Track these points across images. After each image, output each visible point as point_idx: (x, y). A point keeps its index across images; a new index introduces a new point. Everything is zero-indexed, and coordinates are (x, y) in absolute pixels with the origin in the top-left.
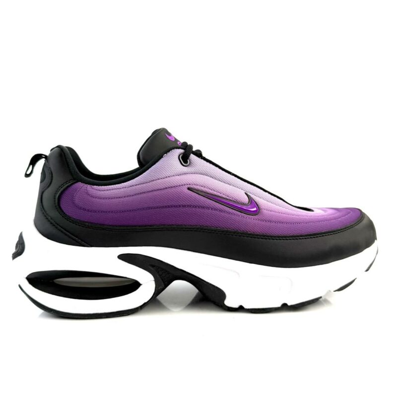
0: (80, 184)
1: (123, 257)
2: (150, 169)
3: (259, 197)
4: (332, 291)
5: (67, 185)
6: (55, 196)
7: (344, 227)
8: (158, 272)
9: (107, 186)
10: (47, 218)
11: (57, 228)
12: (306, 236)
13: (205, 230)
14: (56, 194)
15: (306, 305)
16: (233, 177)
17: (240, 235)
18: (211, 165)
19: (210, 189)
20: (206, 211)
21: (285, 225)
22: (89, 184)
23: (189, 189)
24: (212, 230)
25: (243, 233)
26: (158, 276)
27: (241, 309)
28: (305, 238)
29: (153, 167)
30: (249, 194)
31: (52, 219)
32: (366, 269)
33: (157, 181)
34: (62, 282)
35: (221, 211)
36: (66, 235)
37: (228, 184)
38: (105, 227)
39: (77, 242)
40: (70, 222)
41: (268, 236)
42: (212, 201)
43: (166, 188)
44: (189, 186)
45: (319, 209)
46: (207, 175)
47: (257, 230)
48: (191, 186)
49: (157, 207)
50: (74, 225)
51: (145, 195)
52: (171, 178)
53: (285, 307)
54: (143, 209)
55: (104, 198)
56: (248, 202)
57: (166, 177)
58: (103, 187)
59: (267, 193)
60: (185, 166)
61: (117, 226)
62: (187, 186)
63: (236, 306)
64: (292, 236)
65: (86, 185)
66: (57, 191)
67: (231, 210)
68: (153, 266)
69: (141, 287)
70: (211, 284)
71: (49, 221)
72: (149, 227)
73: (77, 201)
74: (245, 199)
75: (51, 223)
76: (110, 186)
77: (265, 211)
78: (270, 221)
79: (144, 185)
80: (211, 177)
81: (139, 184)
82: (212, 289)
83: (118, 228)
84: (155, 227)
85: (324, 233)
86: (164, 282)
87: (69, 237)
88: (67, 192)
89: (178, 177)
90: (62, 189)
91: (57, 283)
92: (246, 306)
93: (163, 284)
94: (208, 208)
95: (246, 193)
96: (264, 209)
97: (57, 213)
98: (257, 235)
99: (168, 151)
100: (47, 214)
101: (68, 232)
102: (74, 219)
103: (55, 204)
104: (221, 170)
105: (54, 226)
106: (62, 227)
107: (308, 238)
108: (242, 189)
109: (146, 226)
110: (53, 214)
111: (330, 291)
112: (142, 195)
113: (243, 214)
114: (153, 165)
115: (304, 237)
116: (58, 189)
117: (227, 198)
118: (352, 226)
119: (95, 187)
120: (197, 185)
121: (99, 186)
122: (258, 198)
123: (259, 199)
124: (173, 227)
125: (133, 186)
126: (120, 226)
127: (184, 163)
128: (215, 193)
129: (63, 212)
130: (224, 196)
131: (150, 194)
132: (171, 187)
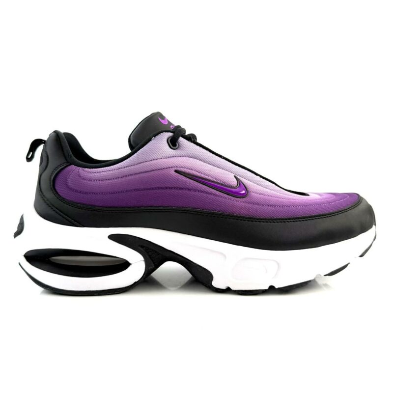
0: (73, 167)
1: (113, 237)
2: (138, 152)
3: (249, 180)
4: (323, 275)
5: (61, 168)
6: (50, 178)
7: (337, 211)
8: (148, 253)
9: (98, 169)
10: (44, 200)
11: (52, 209)
12: (295, 219)
13: (191, 211)
14: (51, 176)
15: (294, 288)
16: (224, 160)
17: (226, 217)
18: (201, 148)
19: (197, 172)
20: (193, 193)
21: (273, 208)
22: (81, 167)
23: (176, 171)
24: (198, 212)
25: (229, 215)
26: (148, 257)
27: (228, 291)
28: (294, 221)
29: (141, 150)
30: (239, 177)
31: (47, 200)
32: (360, 254)
33: (144, 163)
34: (57, 260)
35: (207, 193)
36: (61, 215)
37: (218, 167)
38: (96, 208)
39: (71, 222)
40: (64, 203)
41: (255, 219)
42: (199, 184)
43: (153, 170)
44: (176, 169)
45: (316, 193)
46: (196, 158)
47: (244, 213)
48: (179, 169)
49: (144, 189)
50: (68, 206)
51: (132, 177)
52: (158, 161)
53: (272, 290)
54: (131, 191)
55: (94, 181)
56: (236, 185)
57: (154, 160)
58: (94, 169)
59: (258, 177)
60: (174, 149)
61: (106, 207)
62: (174, 169)
63: (223, 287)
64: (279, 219)
65: (78, 168)
66: (52, 174)
67: (218, 193)
68: (142, 247)
69: (131, 266)
70: (198, 265)
71: (46, 202)
72: (136, 208)
73: (70, 183)
74: (234, 182)
75: (48, 204)
76: (100, 169)
77: (253, 194)
78: (258, 204)
79: (132, 167)
80: (200, 160)
81: (127, 167)
82: (199, 270)
83: (107, 209)
84: (142, 208)
85: (314, 216)
86: (154, 263)
87: (63, 217)
88: (61, 175)
89: (165, 159)
90: (56, 172)
91: (53, 261)
92: (233, 288)
93: (152, 264)
94: (195, 190)
95: (235, 176)
96: (253, 192)
97: (53, 195)
98: (244, 217)
99: (157, 134)
100: (44, 196)
101: (62, 212)
102: (67, 200)
103: (50, 186)
104: (211, 154)
105: (50, 206)
106: (57, 208)
107: (296, 221)
108: (232, 172)
109: (134, 207)
110: (49, 195)
111: (320, 275)
112: (130, 177)
113: (230, 197)
114: (141, 148)
115: (292, 220)
116: (53, 171)
117: (215, 180)
118: (345, 210)
119: (86, 169)
120: (185, 168)
121: (90, 168)
122: (247, 181)
123: (249, 182)
124: (159, 208)
125: (121, 168)
126: (111, 207)
127: (173, 146)
128: (202, 176)
129: (57, 193)
130: (212, 179)
131: (137, 176)
132: (158, 169)
